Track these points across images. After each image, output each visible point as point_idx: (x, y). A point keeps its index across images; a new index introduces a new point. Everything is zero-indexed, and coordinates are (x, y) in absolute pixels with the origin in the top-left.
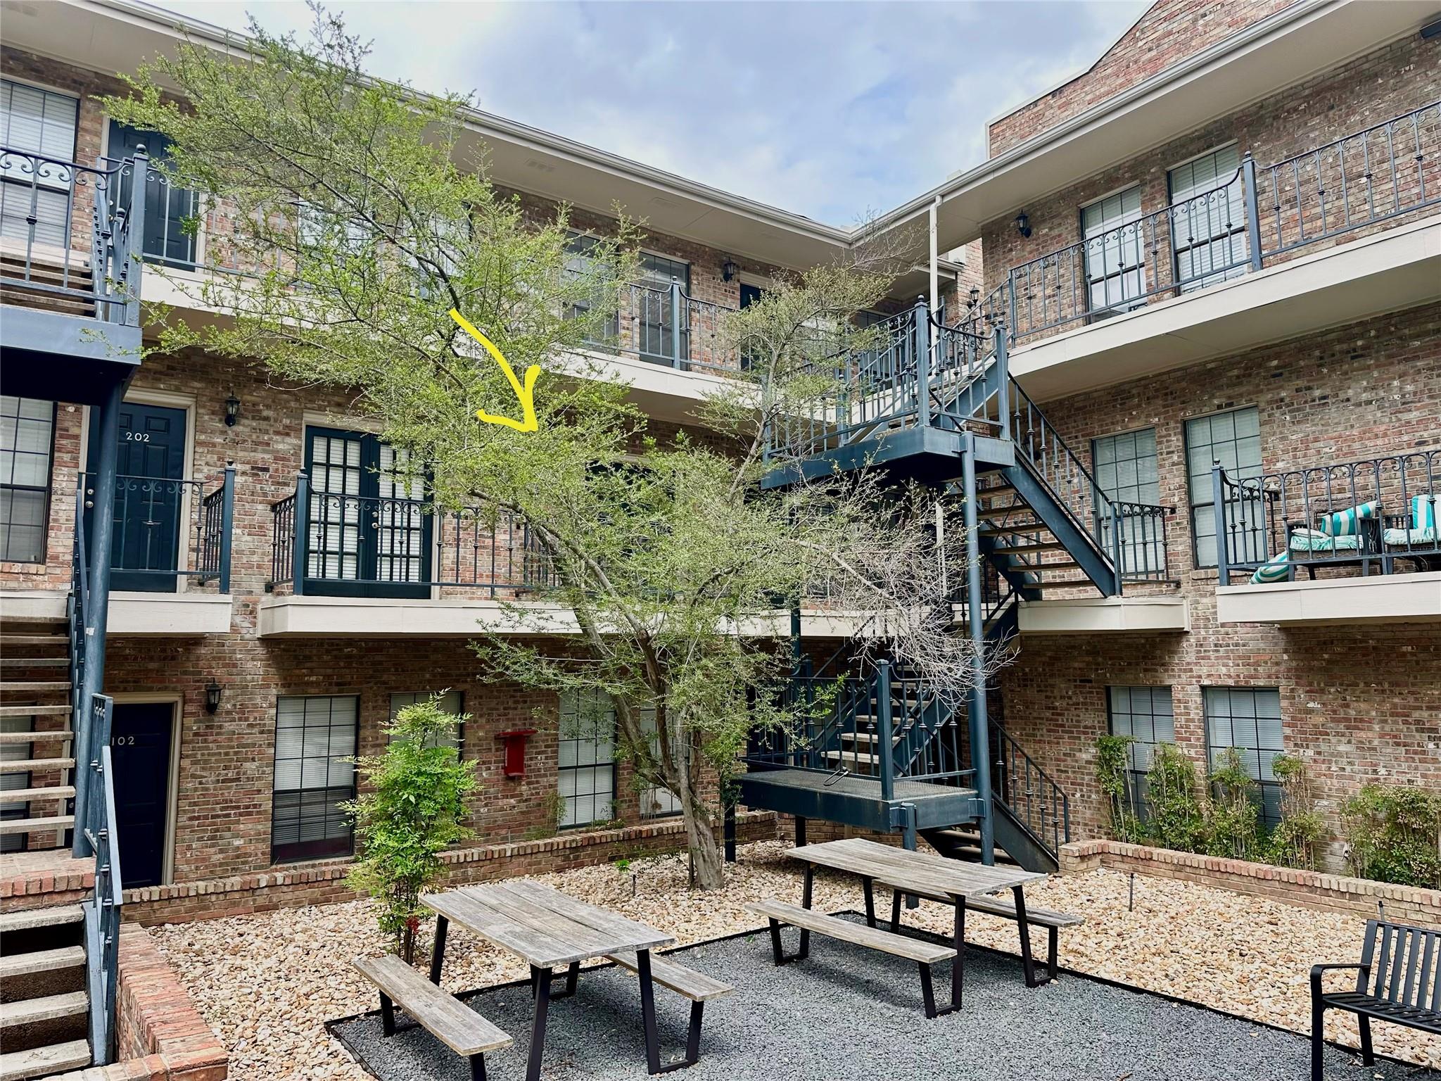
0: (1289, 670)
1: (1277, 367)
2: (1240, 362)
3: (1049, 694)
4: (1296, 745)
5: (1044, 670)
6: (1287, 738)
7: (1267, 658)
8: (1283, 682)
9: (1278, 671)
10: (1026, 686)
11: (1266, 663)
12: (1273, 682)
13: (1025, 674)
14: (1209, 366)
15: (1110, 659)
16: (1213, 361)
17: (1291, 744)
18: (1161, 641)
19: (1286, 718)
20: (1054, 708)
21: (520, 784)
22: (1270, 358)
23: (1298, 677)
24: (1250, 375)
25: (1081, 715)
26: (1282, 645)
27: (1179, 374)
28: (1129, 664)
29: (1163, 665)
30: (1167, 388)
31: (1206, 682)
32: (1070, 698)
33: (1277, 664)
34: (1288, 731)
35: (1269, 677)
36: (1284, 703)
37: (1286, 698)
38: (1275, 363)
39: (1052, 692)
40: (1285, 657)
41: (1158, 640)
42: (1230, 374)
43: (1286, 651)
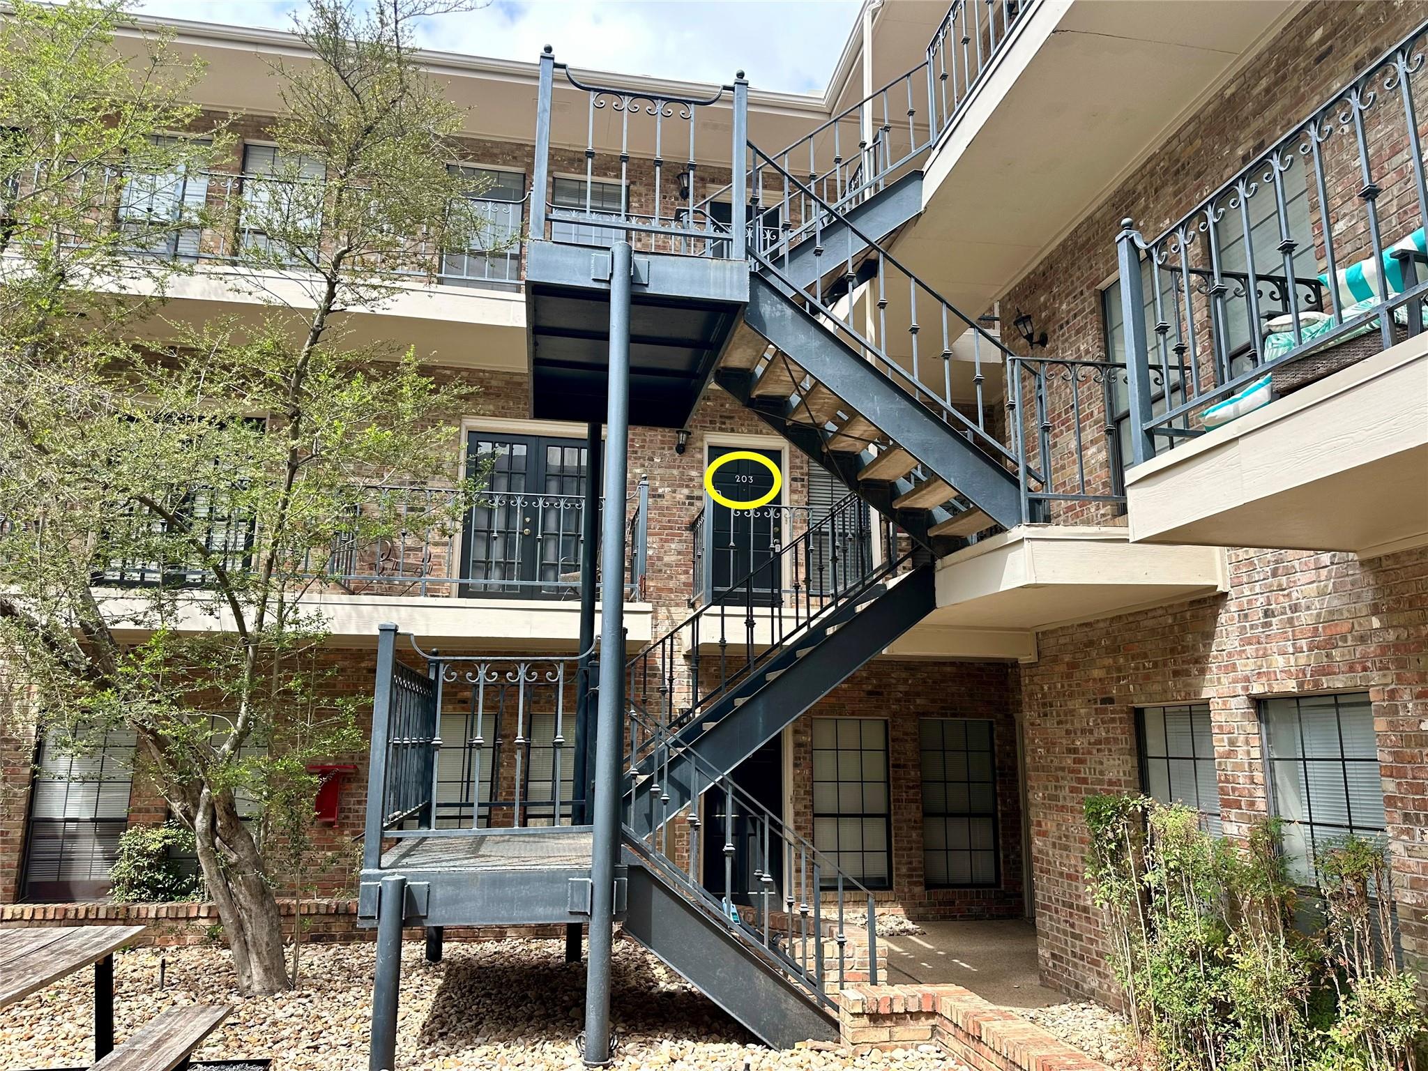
0: (1384, 649)
1: (1322, 41)
2: (1268, 62)
3: (1069, 726)
4: (1406, 817)
5: (1063, 686)
6: (1390, 801)
7: (1345, 627)
8: (1376, 677)
9: (1365, 656)
10: (1046, 715)
11: (1344, 639)
12: (1357, 680)
13: (1044, 696)
14: (1228, 92)
15: (1133, 659)
16: (1232, 81)
17: (1398, 816)
18: (1192, 616)
19: (1384, 756)
20: (1075, 751)
21: (341, 834)
22: (1310, 30)
23: (1401, 665)
24: (1284, 78)
25: (1105, 761)
26: (1368, 596)
27: (1191, 128)
28: (1156, 665)
29: (1197, 661)
30: (1178, 161)
31: (1257, 689)
32: (1091, 732)
33: (1362, 639)
34: (1390, 786)
35: (1351, 669)
36: (1380, 724)
37: (1382, 712)
38: (1319, 34)
39: (1073, 723)
40: (1376, 623)
41: (1188, 615)
42: (1255, 92)
43: (1375, 610)
